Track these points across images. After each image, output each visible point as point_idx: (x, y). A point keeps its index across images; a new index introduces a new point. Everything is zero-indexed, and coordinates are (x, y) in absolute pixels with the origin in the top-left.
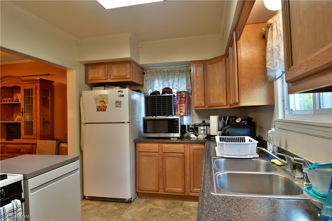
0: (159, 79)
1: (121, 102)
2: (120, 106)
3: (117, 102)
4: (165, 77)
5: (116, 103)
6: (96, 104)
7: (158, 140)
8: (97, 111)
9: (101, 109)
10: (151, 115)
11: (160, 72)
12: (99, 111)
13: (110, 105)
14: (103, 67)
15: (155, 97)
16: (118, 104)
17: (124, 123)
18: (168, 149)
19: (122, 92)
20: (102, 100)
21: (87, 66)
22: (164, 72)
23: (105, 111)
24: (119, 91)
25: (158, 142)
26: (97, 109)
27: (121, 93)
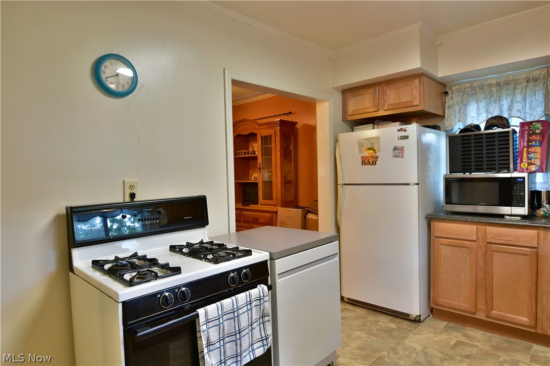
0: (478, 101)
1: (402, 149)
2: (400, 155)
3: (397, 149)
4: (492, 96)
5: (394, 150)
6: (360, 153)
7: (477, 219)
8: (362, 164)
9: (368, 161)
10: (461, 171)
11: (482, 87)
12: (365, 164)
13: (384, 155)
14: (371, 91)
15: (470, 136)
16: (398, 152)
17: (408, 184)
19: (405, 131)
20: (371, 147)
21: (346, 92)
22: (491, 85)
23: (375, 164)
24: (399, 130)
25: (476, 222)
26: (362, 161)
27: (403, 134)
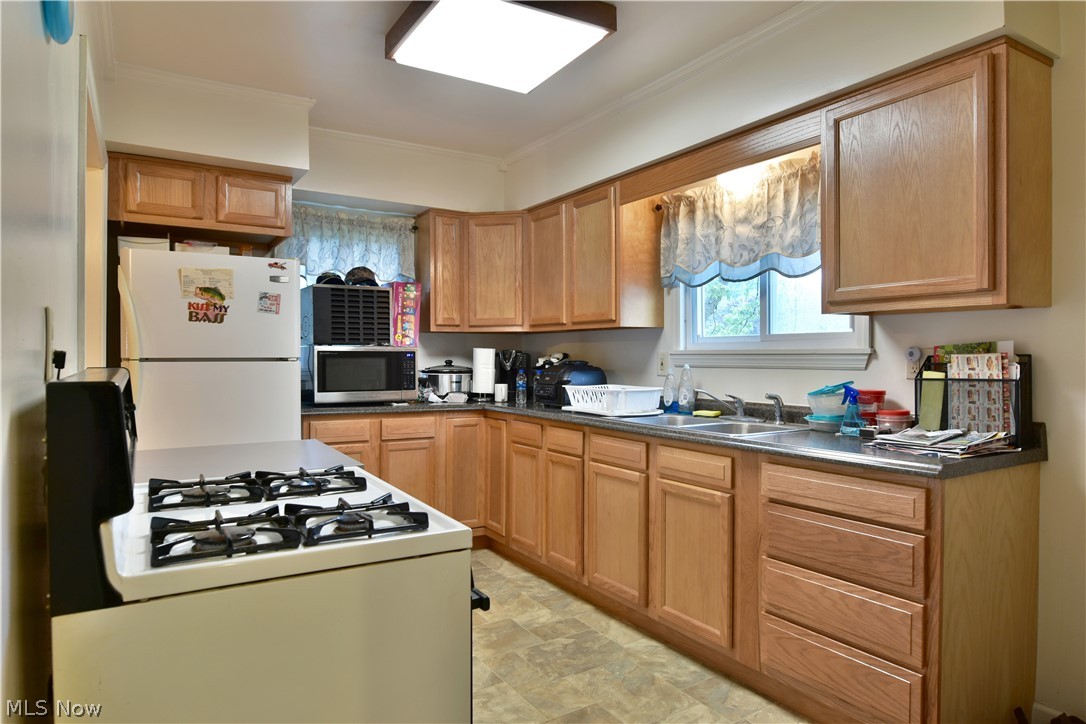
0: (321, 238)
1: (277, 298)
2: (274, 308)
3: (266, 297)
4: (343, 237)
5: (261, 298)
6: (185, 296)
7: (371, 409)
8: (190, 320)
9: (205, 314)
10: (331, 341)
11: (330, 220)
12: (198, 320)
13: (240, 305)
14: (190, 174)
15: (343, 290)
16: (269, 302)
17: (285, 360)
18: (397, 430)
19: (283, 268)
20: (213, 287)
21: (118, 159)
22: (341, 221)
23: (222, 321)
24: (270, 265)
26: (191, 313)
27: (276, 272)
